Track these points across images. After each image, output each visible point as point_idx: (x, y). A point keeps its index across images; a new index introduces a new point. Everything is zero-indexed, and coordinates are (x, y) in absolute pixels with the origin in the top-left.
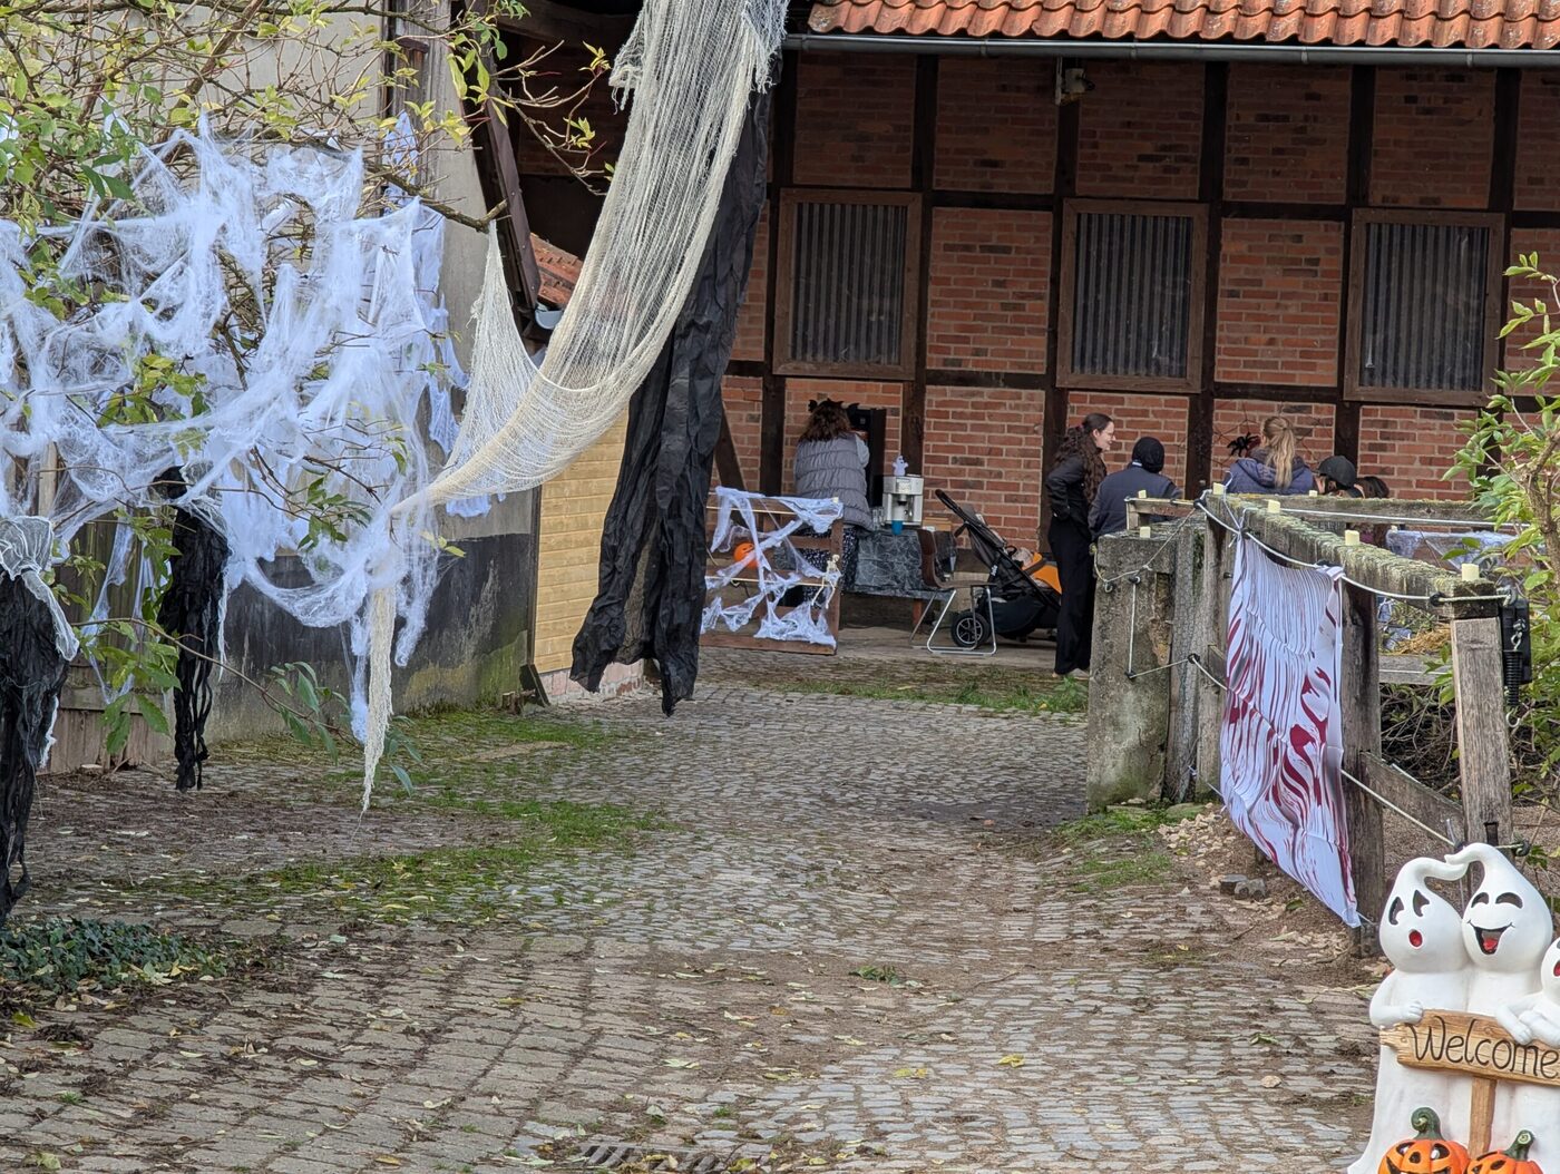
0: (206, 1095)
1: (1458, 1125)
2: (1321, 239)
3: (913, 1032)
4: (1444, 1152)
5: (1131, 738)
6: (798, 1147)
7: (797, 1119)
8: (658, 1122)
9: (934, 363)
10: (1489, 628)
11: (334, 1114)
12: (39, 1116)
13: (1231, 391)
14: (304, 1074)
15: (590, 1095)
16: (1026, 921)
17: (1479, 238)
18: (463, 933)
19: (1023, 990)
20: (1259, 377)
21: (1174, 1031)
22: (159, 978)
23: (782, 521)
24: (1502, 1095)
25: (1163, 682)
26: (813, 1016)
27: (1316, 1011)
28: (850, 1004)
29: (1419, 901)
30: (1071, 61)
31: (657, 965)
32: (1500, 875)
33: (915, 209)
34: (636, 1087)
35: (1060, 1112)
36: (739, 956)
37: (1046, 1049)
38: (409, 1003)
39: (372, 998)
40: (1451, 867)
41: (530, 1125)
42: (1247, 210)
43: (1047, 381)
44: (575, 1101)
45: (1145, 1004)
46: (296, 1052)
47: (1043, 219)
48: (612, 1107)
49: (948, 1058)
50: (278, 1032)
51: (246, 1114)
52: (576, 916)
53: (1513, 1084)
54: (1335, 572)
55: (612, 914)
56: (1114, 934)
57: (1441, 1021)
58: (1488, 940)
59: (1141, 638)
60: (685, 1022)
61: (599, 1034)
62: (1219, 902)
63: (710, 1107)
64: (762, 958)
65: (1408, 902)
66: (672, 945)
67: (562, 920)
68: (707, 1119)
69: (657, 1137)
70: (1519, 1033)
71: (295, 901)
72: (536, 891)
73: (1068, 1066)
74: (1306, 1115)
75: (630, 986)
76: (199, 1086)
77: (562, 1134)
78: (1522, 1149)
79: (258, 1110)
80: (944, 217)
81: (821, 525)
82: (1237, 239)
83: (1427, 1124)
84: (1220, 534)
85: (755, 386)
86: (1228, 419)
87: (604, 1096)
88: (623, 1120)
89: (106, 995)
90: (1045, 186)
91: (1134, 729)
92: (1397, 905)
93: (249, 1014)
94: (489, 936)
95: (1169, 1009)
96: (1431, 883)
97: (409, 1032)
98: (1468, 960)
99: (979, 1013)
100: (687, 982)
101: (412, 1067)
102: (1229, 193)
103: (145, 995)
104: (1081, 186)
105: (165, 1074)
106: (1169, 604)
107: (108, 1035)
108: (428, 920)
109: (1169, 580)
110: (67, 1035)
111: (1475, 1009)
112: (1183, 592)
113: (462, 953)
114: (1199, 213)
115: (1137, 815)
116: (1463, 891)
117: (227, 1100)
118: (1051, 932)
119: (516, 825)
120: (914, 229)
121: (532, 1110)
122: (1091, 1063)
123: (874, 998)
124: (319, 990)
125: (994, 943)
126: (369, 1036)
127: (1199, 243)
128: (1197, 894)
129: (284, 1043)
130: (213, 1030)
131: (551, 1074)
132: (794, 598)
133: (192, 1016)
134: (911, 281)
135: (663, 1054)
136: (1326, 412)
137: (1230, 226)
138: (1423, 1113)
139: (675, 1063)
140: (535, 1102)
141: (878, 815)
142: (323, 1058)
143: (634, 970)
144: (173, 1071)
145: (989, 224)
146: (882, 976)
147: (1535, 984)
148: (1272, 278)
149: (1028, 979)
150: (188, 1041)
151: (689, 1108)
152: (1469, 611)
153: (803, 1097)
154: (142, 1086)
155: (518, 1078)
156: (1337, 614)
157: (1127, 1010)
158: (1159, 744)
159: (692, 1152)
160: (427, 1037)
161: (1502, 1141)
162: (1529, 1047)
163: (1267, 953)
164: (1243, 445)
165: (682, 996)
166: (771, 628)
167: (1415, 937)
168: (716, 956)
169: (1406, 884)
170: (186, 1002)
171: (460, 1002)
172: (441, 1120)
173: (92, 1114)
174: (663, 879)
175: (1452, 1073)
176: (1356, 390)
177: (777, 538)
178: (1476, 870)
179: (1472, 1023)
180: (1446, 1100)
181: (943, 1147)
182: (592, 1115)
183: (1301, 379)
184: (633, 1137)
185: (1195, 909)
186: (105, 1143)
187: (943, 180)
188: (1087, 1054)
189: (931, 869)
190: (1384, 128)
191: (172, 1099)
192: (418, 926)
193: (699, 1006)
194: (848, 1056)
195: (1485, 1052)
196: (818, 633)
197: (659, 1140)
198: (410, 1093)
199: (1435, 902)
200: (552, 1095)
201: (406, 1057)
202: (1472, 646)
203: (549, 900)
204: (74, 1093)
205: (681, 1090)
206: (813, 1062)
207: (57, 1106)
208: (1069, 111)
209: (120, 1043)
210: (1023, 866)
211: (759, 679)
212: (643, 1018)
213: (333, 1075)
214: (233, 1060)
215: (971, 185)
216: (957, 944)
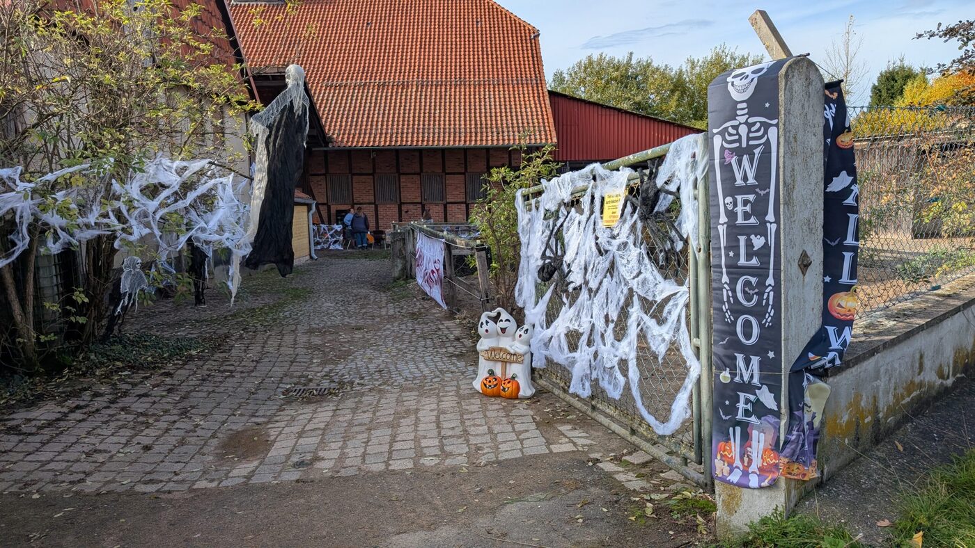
0: (200, 388)
1: (498, 372)
2: (416, 178)
3: (366, 344)
4: (496, 380)
5: (399, 268)
6: (344, 383)
7: (343, 375)
8: (311, 380)
9: (355, 201)
10: (483, 253)
11: (232, 389)
12: (154, 403)
13: (404, 203)
14: (226, 378)
15: (295, 374)
16: (385, 309)
17: (441, 177)
18: (269, 328)
19: (388, 329)
20: (409, 201)
21: (421, 337)
22: (194, 353)
23: (332, 229)
24: (508, 365)
25: (404, 258)
26: (345, 342)
27: (448, 328)
28: (352, 338)
29: (487, 322)
30: (374, 150)
31: (311, 331)
32: (505, 315)
33: (350, 176)
34: (306, 370)
35: (401, 366)
36: (329, 327)
37: (396, 345)
38: (253, 353)
39: (245, 351)
40: (494, 314)
41: (281, 385)
42: (404, 174)
43: (374, 203)
44: (291, 377)
45: (414, 330)
46: (225, 371)
47: (371, 177)
48: (300, 377)
49: (375, 351)
50: (221, 365)
51: (209, 393)
52: (294, 319)
53: (511, 363)
54: (443, 240)
55: (301, 318)
56: (403, 311)
57: (493, 350)
58: (503, 330)
59: (400, 250)
60: (317, 348)
61: (297, 355)
62: (422, 302)
63: (323, 373)
64: (334, 327)
65: (484, 323)
66: (314, 326)
67: (291, 322)
68: (322, 377)
69: (311, 384)
70: (512, 352)
71: (234, 322)
72: (286, 314)
73: (401, 350)
74: (454, 360)
75: (305, 339)
76: (199, 386)
77: (288, 386)
78: (513, 378)
79: (213, 391)
80: (354, 177)
81: (339, 229)
82: (403, 179)
83: (491, 373)
84: (413, 231)
85: (325, 207)
86: (404, 208)
87: (299, 374)
88: (303, 380)
89: (180, 360)
90: (371, 172)
91: (400, 266)
92: (482, 324)
93: (215, 361)
94: (275, 328)
95: (419, 332)
96: (489, 317)
97: (253, 361)
98: (498, 334)
99: (380, 337)
100: (317, 336)
101: (252, 371)
102: (401, 171)
103: (191, 357)
104: (377, 171)
105: (191, 383)
106: (404, 243)
107: (179, 372)
108: (262, 325)
109: (404, 239)
110: (168, 374)
111: (501, 346)
112: (407, 242)
113: (269, 333)
114: (397, 175)
115: (402, 282)
116: (496, 319)
117: (205, 389)
118: (391, 312)
119: (284, 295)
120: (350, 180)
121: (281, 381)
122: (406, 349)
123: (358, 335)
124: (233, 351)
125: (380, 316)
126: (243, 363)
127: (397, 179)
128: (418, 300)
129: (222, 369)
130: (205, 367)
131: (285, 369)
132: (335, 242)
133: (201, 363)
134: (350, 188)
135: (312, 358)
136: (420, 206)
137: (401, 177)
138: (490, 370)
139: (315, 361)
140: (282, 378)
141: (354, 284)
142: (231, 372)
143: (306, 333)
144: (193, 381)
145: (362, 178)
146: (359, 329)
147: (514, 339)
148: (409, 185)
149: (388, 326)
150: (199, 372)
151: (318, 375)
152: (478, 250)
153: (344, 368)
154: (184, 387)
155: (278, 371)
156: (443, 248)
157: (410, 332)
158: (404, 268)
159: (319, 388)
160: (257, 362)
161: (509, 376)
162: (515, 354)
163: (434, 313)
164: (407, 212)
165: (317, 341)
166: (332, 247)
167: (487, 331)
168: (324, 327)
169: (483, 319)
170: (200, 359)
171: (266, 350)
172: (258, 388)
173: (169, 400)
174: (312, 308)
175: (497, 361)
176: (424, 202)
177: (331, 232)
178: (499, 314)
179: (501, 349)
180: (495, 367)
181: (377, 380)
182: (295, 380)
183: (415, 201)
184: (305, 385)
185: (418, 304)
186: (169, 410)
187: (354, 171)
188: (404, 346)
189: (365, 298)
190: (425, 160)
191: (191, 391)
192: (259, 327)
193: (320, 342)
194: (353, 353)
195: (504, 356)
196: (340, 248)
197: (312, 385)
198: (251, 379)
199: (491, 322)
200: (286, 375)
201: (251, 368)
202: (480, 257)
203: (288, 316)
204: (164, 393)
205: (316, 369)
206: (345, 355)
207: (159, 398)
208: (374, 159)
209: (182, 374)
210: (383, 295)
211: (331, 256)
212: (308, 349)
213: (233, 376)
214: (209, 375)
215: (358, 172)
216: (373, 317)
